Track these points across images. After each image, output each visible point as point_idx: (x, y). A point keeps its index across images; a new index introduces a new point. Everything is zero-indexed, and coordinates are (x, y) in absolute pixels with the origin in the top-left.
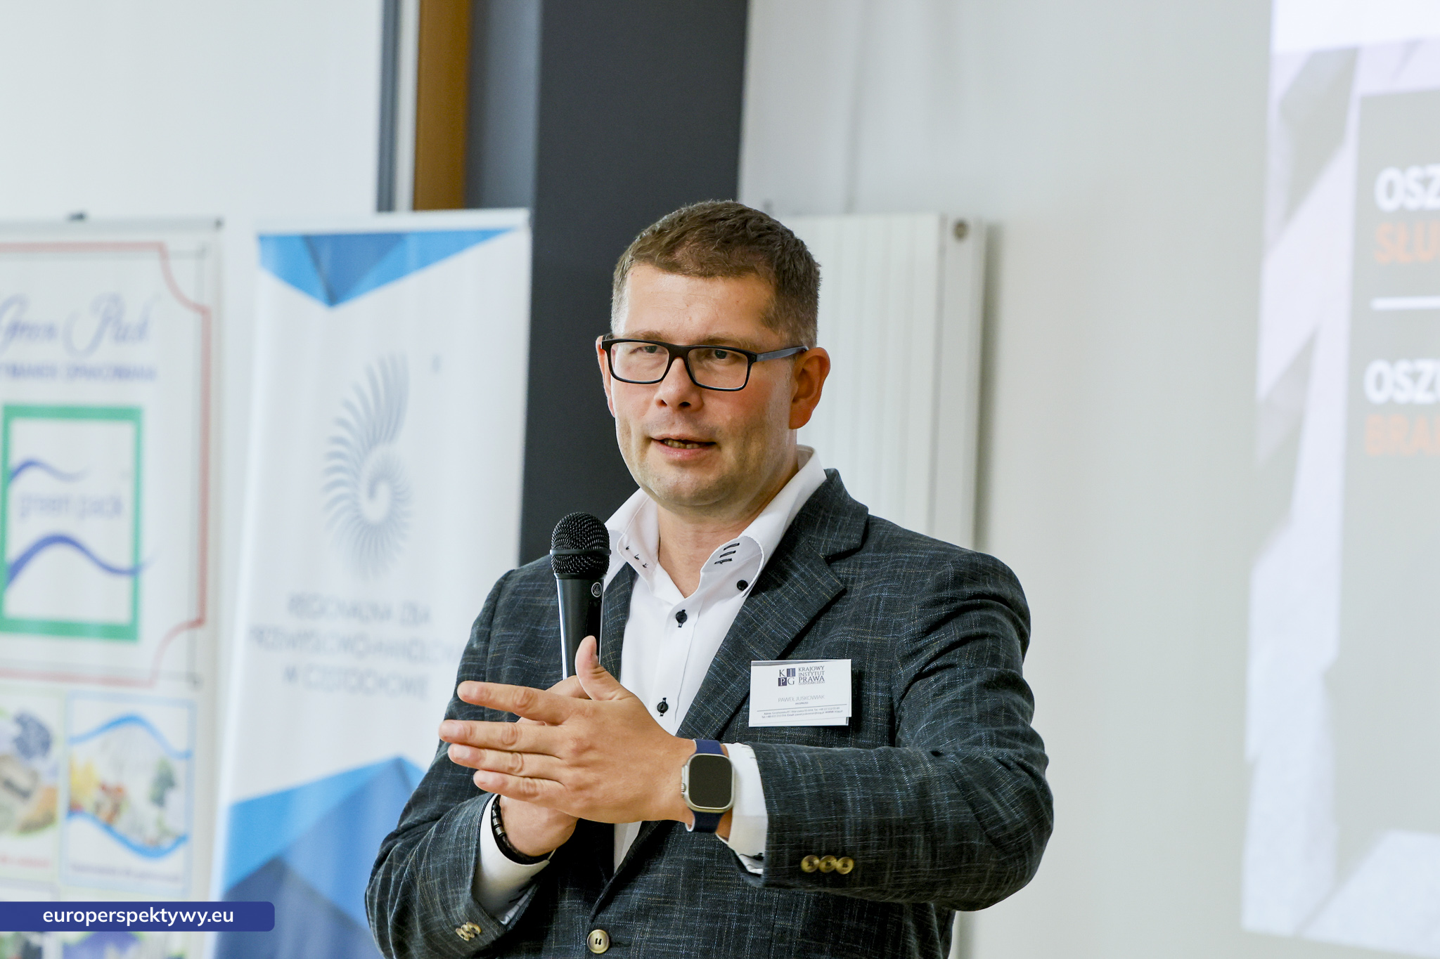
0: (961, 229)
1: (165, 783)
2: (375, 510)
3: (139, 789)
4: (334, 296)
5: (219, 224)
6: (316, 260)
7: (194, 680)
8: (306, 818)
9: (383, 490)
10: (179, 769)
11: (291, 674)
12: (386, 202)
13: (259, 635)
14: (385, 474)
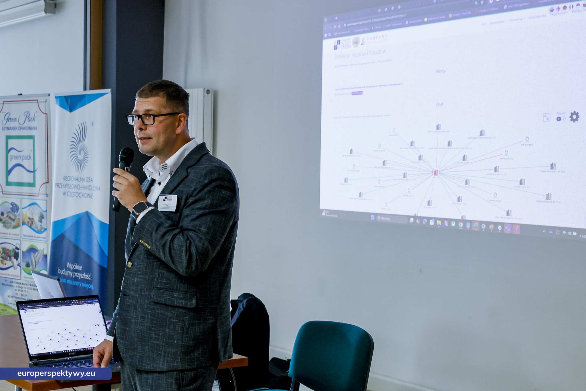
0: (208, 92)
1: (42, 217)
2: (81, 157)
3: (36, 219)
4: (71, 110)
5: (49, 95)
6: (67, 102)
7: (47, 195)
8: (68, 225)
9: (82, 152)
10: (44, 214)
11: (64, 194)
12: (85, 89)
13: (57, 185)
14: (82, 149)
